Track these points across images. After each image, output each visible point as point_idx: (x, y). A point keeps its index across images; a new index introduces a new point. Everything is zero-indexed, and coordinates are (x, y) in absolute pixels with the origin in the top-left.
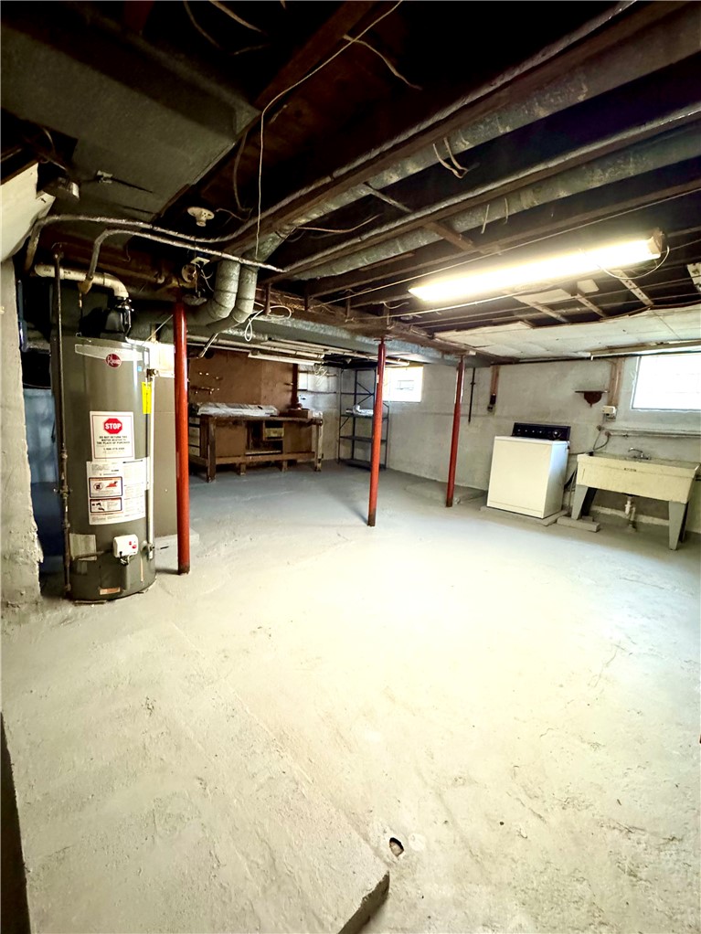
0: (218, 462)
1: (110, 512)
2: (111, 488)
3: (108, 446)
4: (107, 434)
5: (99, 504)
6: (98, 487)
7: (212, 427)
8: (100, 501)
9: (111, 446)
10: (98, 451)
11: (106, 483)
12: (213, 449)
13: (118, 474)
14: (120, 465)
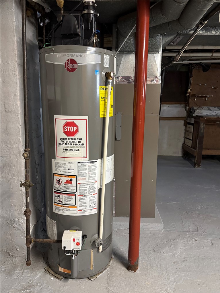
0: (205, 152)
1: (67, 205)
2: (68, 185)
3: (66, 147)
4: (65, 136)
5: (59, 196)
6: (59, 182)
7: (202, 126)
8: (60, 195)
9: (69, 147)
10: (60, 150)
11: (64, 179)
12: (201, 142)
13: (73, 173)
14: (75, 166)
